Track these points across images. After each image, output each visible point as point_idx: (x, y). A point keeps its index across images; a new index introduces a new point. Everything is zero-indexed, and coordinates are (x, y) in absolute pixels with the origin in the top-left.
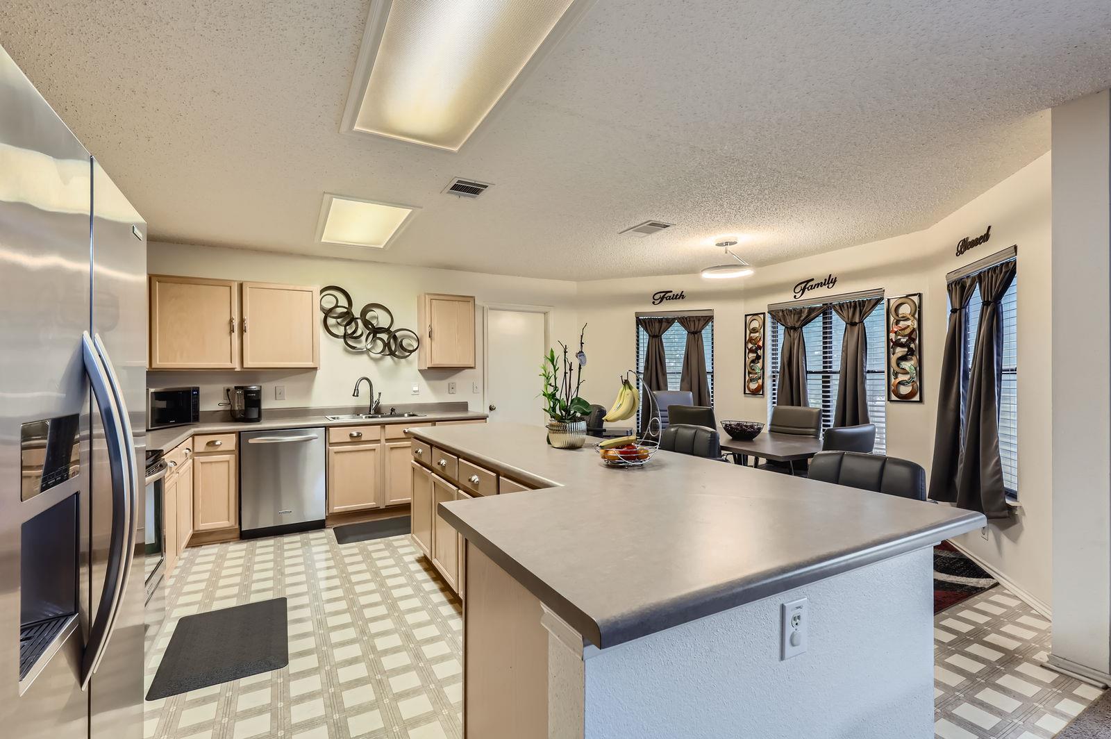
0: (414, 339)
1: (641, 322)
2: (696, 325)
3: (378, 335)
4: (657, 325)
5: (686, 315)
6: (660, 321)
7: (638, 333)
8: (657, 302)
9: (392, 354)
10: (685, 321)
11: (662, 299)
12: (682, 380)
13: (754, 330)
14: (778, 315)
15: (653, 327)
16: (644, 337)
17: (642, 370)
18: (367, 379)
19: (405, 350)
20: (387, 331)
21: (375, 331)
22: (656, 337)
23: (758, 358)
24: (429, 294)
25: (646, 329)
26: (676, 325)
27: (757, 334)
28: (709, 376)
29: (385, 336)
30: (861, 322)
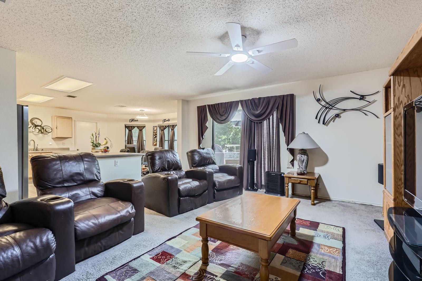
0: (50, 129)
1: (126, 127)
2: (141, 128)
3: (37, 127)
4: (131, 128)
5: (139, 125)
6: (132, 127)
7: (126, 130)
8: (130, 122)
9: (42, 133)
10: (138, 127)
11: (132, 121)
12: (137, 142)
13: (155, 130)
14: (160, 127)
15: (130, 128)
16: (127, 131)
17: (126, 139)
18: (33, 140)
19: (47, 132)
20: (40, 126)
21: (36, 126)
22: (130, 131)
23: (156, 137)
24: (56, 116)
25: (128, 129)
26: (136, 127)
27: (155, 131)
28: (144, 141)
29: (39, 128)
30: (174, 129)
